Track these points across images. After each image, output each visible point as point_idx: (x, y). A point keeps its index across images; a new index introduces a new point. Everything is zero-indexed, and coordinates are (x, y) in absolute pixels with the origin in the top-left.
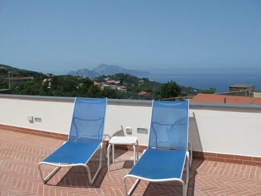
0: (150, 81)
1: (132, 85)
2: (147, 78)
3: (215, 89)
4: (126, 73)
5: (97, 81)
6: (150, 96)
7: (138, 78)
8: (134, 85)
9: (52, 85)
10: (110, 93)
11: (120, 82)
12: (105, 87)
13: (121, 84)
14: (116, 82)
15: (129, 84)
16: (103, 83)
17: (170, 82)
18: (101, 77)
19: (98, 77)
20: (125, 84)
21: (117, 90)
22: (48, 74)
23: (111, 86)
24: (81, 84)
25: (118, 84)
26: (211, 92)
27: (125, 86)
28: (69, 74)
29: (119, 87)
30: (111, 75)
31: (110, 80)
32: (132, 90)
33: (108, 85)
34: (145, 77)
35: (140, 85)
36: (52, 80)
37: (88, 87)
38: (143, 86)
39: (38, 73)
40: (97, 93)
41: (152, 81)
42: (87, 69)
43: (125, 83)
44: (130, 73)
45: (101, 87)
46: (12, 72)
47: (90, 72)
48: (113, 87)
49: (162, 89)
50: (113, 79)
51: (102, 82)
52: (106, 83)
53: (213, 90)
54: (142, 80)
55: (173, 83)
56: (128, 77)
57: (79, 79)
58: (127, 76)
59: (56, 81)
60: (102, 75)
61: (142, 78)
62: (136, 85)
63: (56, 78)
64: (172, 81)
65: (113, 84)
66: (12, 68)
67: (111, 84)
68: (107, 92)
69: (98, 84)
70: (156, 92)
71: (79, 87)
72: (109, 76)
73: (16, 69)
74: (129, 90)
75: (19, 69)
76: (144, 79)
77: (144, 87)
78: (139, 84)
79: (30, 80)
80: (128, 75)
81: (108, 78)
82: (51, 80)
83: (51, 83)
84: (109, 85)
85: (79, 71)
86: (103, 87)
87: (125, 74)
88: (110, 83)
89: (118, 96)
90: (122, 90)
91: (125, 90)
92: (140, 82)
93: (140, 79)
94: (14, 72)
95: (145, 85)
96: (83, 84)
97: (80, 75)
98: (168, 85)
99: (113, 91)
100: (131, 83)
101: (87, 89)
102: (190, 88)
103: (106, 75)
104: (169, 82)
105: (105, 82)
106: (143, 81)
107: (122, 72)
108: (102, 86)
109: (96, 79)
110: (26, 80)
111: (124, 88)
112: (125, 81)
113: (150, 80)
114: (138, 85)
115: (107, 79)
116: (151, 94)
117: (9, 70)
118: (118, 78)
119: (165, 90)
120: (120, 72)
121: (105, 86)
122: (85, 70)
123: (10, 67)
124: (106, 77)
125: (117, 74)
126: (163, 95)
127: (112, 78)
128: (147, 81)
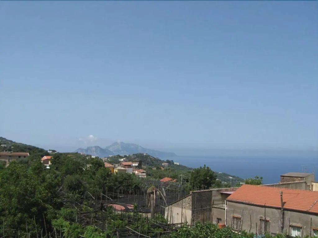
0: (176, 165)
1: (153, 169)
2: (172, 161)
3: (261, 178)
4: (147, 154)
5: (110, 163)
6: (177, 185)
7: (160, 160)
8: (155, 168)
9: (52, 164)
10: (125, 179)
11: (138, 164)
12: (118, 170)
13: (139, 167)
14: (134, 165)
15: (150, 167)
16: (117, 165)
17: (203, 167)
18: (115, 157)
19: (112, 157)
20: (145, 167)
21: (134, 174)
22: (50, 150)
23: (127, 169)
24: (88, 166)
25: (136, 167)
26: (257, 182)
27: (145, 170)
28: (76, 152)
29: (137, 171)
30: (127, 155)
31: (126, 162)
32: (153, 176)
33: (123, 168)
34: (170, 160)
35: (163, 169)
36: (53, 158)
37: (97, 170)
38: (166, 170)
39: (38, 148)
40: (108, 178)
41: (178, 164)
42: (98, 147)
43: (145, 165)
44: (151, 154)
45: (115, 170)
46: (6, 145)
47: (102, 151)
48: (130, 171)
49: (192, 176)
50: (130, 161)
51: (116, 163)
52: (121, 164)
53: (259, 179)
54: (165, 162)
55: (206, 168)
56: (149, 158)
57: (88, 159)
58: (147, 156)
59: (58, 160)
60: (116, 154)
61: (165, 161)
62: (158, 168)
63: (58, 157)
64: (205, 165)
65: (130, 166)
66: (7, 140)
67: (127, 167)
68: (121, 177)
69: (111, 165)
70: (184, 179)
71: (86, 169)
72: (125, 156)
73: (11, 141)
74: (150, 175)
75: (15, 142)
76: (168, 162)
77: (168, 171)
78: (162, 167)
79: (25, 157)
80: (149, 156)
81: (124, 159)
82: (51, 158)
83: (51, 163)
84: (125, 168)
85: (88, 149)
86: (117, 171)
87: (144, 155)
88: (126, 165)
89: (135, 183)
90: (140, 174)
91: (145, 174)
92: (163, 164)
93: (163, 162)
94: (8, 145)
95: (169, 169)
96: (91, 165)
97: (89, 153)
98: (199, 170)
99: (130, 176)
100: (152, 165)
101: (95, 172)
102: (225, 175)
103: (121, 155)
104: (201, 167)
105: (119, 164)
106: (167, 164)
107: (142, 152)
108: (115, 168)
109: (109, 159)
110: (20, 157)
111: (143, 172)
112: (145, 163)
113: (175, 163)
114: (160, 169)
115: (122, 160)
116: (177, 181)
117: (2, 143)
118: (136, 159)
119: (195, 178)
120: (140, 151)
121: (119, 168)
122: (97, 148)
123: (5, 139)
124: (121, 157)
125: (136, 155)
126: (193, 184)
127: (128, 159)
128: (172, 164)
